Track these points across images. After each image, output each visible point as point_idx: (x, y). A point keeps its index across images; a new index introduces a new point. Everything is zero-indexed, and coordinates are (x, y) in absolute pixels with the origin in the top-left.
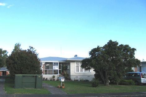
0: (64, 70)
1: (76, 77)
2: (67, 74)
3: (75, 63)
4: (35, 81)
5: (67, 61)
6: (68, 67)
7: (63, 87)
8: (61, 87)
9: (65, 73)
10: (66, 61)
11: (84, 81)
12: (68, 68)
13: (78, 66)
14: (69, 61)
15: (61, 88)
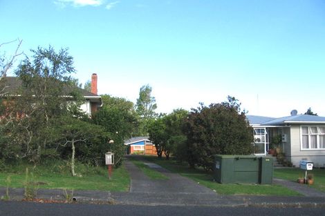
0: (275, 143)
1: (303, 159)
2: (282, 153)
3: (301, 129)
4: (257, 169)
5: (284, 124)
6: (285, 137)
7: (310, 182)
8: (306, 182)
9: (278, 150)
10: (280, 125)
11: (321, 168)
12: (285, 140)
13: (308, 136)
14: (288, 124)
15: (304, 183)
